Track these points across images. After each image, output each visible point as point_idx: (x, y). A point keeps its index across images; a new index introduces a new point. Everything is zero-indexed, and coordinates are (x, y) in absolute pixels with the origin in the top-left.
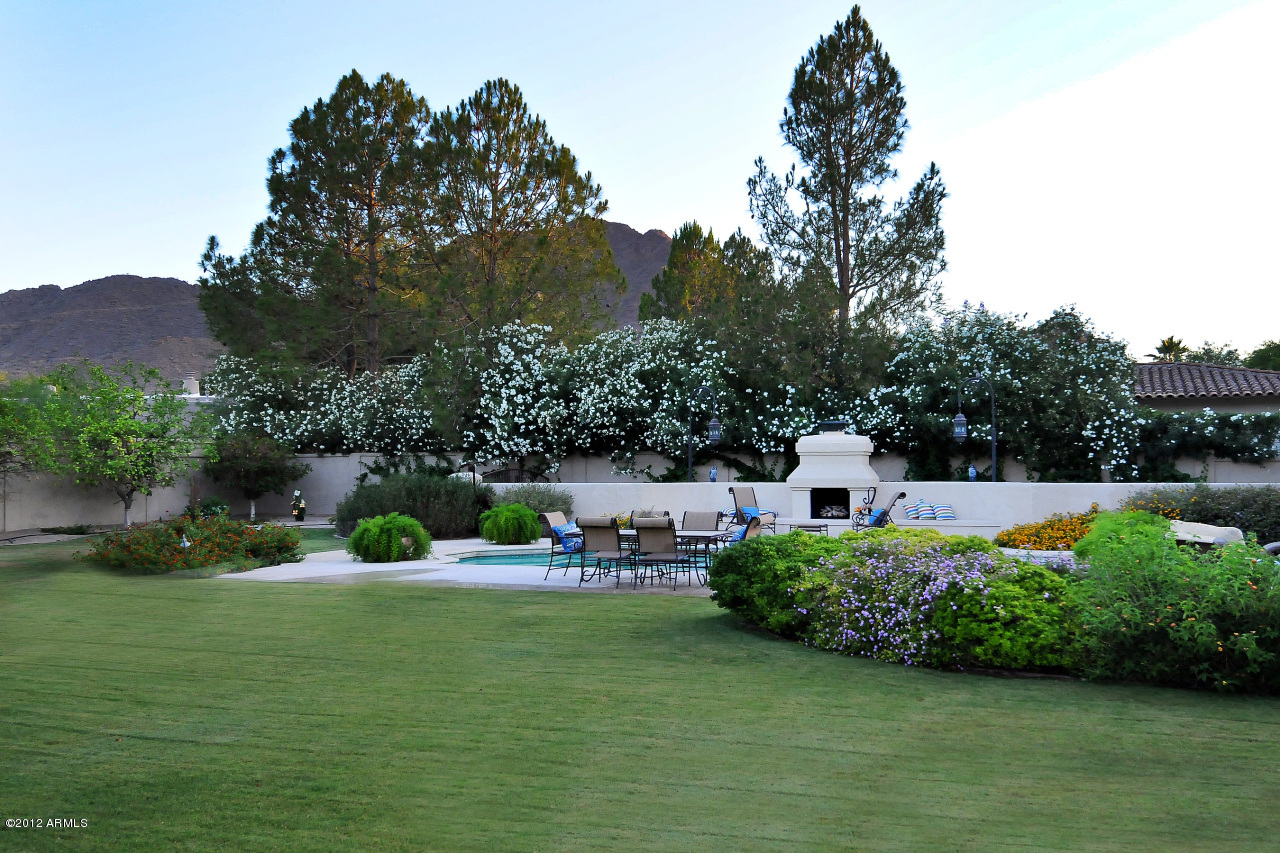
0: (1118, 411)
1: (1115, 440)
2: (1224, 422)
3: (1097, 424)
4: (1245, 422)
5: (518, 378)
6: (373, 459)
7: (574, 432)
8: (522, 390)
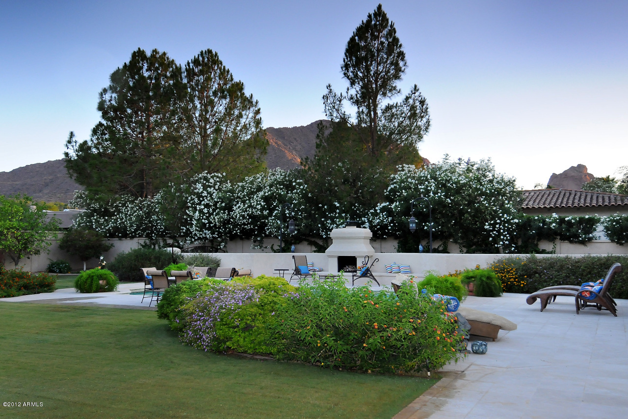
0: (503, 215)
1: (502, 231)
2: (562, 221)
3: (492, 222)
4: (573, 221)
5: (206, 200)
6: (143, 241)
7: (231, 227)
8: (207, 206)
